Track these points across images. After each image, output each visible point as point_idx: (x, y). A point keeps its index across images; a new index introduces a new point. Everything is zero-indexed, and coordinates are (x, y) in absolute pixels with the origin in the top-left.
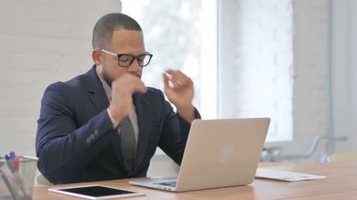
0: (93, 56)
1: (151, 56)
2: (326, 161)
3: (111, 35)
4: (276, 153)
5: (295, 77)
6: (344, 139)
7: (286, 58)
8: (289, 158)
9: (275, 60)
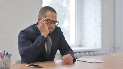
0: (38, 19)
1: (59, 22)
2: (113, 56)
3: (46, 13)
4: (96, 53)
5: (102, 26)
6: (119, 48)
7: (99, 20)
8: (100, 54)
9: (95, 21)
